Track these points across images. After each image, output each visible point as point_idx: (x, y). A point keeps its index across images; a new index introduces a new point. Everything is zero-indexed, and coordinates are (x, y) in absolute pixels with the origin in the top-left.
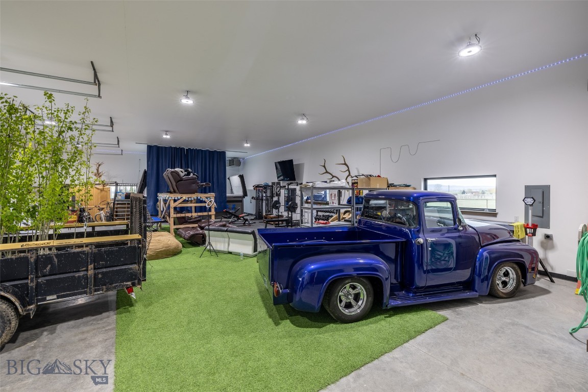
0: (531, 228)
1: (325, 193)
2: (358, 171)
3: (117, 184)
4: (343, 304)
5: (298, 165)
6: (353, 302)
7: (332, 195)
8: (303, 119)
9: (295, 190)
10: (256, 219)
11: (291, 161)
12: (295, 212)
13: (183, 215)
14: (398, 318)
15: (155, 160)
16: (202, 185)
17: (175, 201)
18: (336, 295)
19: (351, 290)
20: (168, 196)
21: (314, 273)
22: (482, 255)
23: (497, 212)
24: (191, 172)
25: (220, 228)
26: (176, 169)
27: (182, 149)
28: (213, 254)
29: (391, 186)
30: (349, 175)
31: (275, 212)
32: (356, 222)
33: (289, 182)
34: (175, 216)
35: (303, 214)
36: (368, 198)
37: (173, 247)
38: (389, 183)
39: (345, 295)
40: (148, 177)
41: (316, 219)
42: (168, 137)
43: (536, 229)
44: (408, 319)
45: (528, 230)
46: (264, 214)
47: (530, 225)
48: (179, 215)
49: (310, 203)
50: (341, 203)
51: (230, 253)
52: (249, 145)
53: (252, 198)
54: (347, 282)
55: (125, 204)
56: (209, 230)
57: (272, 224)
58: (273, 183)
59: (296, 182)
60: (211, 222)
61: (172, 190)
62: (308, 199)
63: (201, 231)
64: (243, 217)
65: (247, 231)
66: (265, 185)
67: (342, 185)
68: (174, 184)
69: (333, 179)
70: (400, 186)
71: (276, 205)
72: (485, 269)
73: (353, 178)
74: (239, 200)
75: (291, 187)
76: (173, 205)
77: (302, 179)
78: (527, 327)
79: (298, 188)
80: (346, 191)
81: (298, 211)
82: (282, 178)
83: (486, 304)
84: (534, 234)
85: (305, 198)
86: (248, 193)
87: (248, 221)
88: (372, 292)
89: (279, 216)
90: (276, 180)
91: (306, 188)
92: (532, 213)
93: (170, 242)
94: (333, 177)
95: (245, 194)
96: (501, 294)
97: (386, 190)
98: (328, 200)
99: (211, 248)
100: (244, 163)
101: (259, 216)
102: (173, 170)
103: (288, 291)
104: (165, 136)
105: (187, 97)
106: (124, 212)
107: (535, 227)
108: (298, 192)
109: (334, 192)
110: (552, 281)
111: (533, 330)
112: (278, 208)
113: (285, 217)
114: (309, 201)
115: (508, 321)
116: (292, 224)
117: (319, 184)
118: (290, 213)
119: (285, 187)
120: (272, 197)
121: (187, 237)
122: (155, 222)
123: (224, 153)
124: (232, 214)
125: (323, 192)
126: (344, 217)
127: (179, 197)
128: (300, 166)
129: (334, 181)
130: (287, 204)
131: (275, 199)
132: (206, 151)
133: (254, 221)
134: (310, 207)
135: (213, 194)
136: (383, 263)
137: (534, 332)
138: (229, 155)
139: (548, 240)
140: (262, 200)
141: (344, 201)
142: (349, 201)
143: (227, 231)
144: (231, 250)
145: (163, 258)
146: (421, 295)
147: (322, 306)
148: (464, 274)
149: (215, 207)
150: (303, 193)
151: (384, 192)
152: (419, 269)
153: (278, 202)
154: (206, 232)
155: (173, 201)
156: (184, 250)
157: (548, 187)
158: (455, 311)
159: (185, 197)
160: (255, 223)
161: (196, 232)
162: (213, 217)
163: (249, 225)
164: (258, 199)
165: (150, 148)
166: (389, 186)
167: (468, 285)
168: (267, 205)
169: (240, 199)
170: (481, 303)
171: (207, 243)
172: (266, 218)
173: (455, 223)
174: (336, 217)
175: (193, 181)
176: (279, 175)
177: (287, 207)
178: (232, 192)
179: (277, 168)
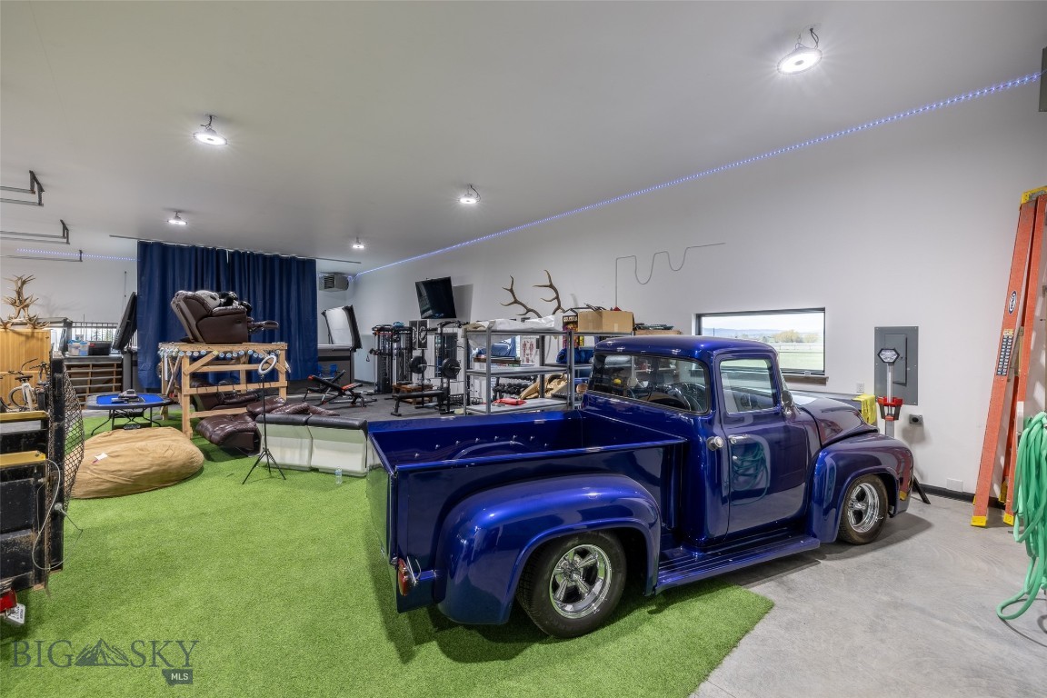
0: (892, 406)
1: (514, 342)
2: (575, 301)
3: (68, 324)
4: (561, 593)
5: (461, 289)
6: (583, 587)
7: (525, 345)
8: (469, 195)
9: (454, 336)
10: (378, 392)
11: (447, 281)
12: (455, 377)
13: (213, 390)
14: (677, 613)
15: (157, 273)
16: (260, 326)
17: (193, 359)
18: (546, 577)
19: (577, 559)
20: (176, 350)
21: (497, 530)
22: (823, 462)
23: (826, 376)
24: (236, 299)
25: (292, 417)
26: (202, 293)
27: (220, 254)
28: (276, 473)
29: (640, 328)
30: (559, 307)
31: (415, 378)
32: (576, 399)
33: (444, 321)
34: (194, 391)
35: (471, 382)
36: (602, 352)
37: (181, 462)
38: (636, 322)
39: (565, 573)
40: (139, 309)
41: (495, 391)
42: (182, 223)
43: (900, 406)
44: (696, 613)
45: (886, 408)
46: (395, 383)
47: (889, 401)
48: (202, 390)
49: (484, 361)
50: (546, 362)
51: (315, 470)
52: (362, 247)
53: (371, 352)
54: (570, 544)
55: (88, 366)
56: (265, 422)
57: (411, 403)
58: (413, 323)
59: (456, 320)
60: (277, 402)
61: (191, 337)
62: (480, 353)
63: (251, 424)
64: (350, 390)
65: (350, 422)
66: (397, 327)
67: (548, 326)
68: (193, 322)
69: (527, 316)
70: (655, 328)
71: (418, 365)
72: (829, 489)
73: (566, 314)
74: (345, 356)
75: (447, 330)
76: (188, 368)
77: (468, 315)
78: (922, 611)
79: (460, 332)
80: (553, 337)
81: (461, 376)
82: (430, 312)
83: (832, 559)
84: (896, 417)
85: (474, 352)
86: (363, 342)
87: (360, 397)
88: (623, 560)
89: (423, 387)
90: (418, 318)
91: (477, 331)
92: (893, 377)
93: (170, 452)
94: (529, 310)
95: (357, 343)
96: (856, 538)
97: (630, 336)
98: (518, 356)
99: (271, 461)
100: (356, 284)
101: (384, 387)
102: (190, 293)
103: (434, 574)
104: (173, 222)
105: (209, 129)
106: (85, 382)
107: (897, 404)
108: (461, 341)
109: (529, 340)
110: (926, 501)
111: (933, 616)
112: (421, 371)
113: (435, 388)
114: (483, 356)
115: (885, 598)
116: (449, 400)
117: (503, 324)
118: (445, 380)
119: (436, 329)
120: (410, 348)
121: (215, 438)
122: (146, 407)
123: (312, 263)
124: (327, 385)
125: (509, 341)
126: (549, 387)
127: (203, 352)
128: (465, 290)
129: (528, 318)
130: (440, 364)
131: (417, 353)
132: (273, 259)
133: (374, 397)
134: (484, 369)
135: (284, 345)
136: (643, 493)
137: (938, 622)
138: (324, 266)
139: (914, 425)
140: (391, 354)
141: (552, 358)
142: (562, 358)
143: (306, 423)
144: (315, 463)
145: (151, 488)
146: (716, 555)
147: (516, 604)
148: (790, 502)
149: (287, 372)
150: (470, 342)
151: (627, 339)
152: (714, 493)
153: (421, 360)
154: (260, 427)
155: (188, 361)
156: (210, 467)
157: (914, 331)
158: (783, 583)
159: (217, 350)
160: (376, 400)
161: (243, 427)
162: (283, 393)
163: (364, 404)
164: (383, 355)
165: (144, 248)
166: (637, 327)
167: (799, 526)
168: (400, 365)
169: (348, 354)
170: (824, 558)
171: (262, 450)
172: (398, 391)
173: (776, 402)
174: (536, 388)
175: (238, 317)
176: (425, 308)
177: (440, 369)
178: (331, 341)
179: (420, 294)
